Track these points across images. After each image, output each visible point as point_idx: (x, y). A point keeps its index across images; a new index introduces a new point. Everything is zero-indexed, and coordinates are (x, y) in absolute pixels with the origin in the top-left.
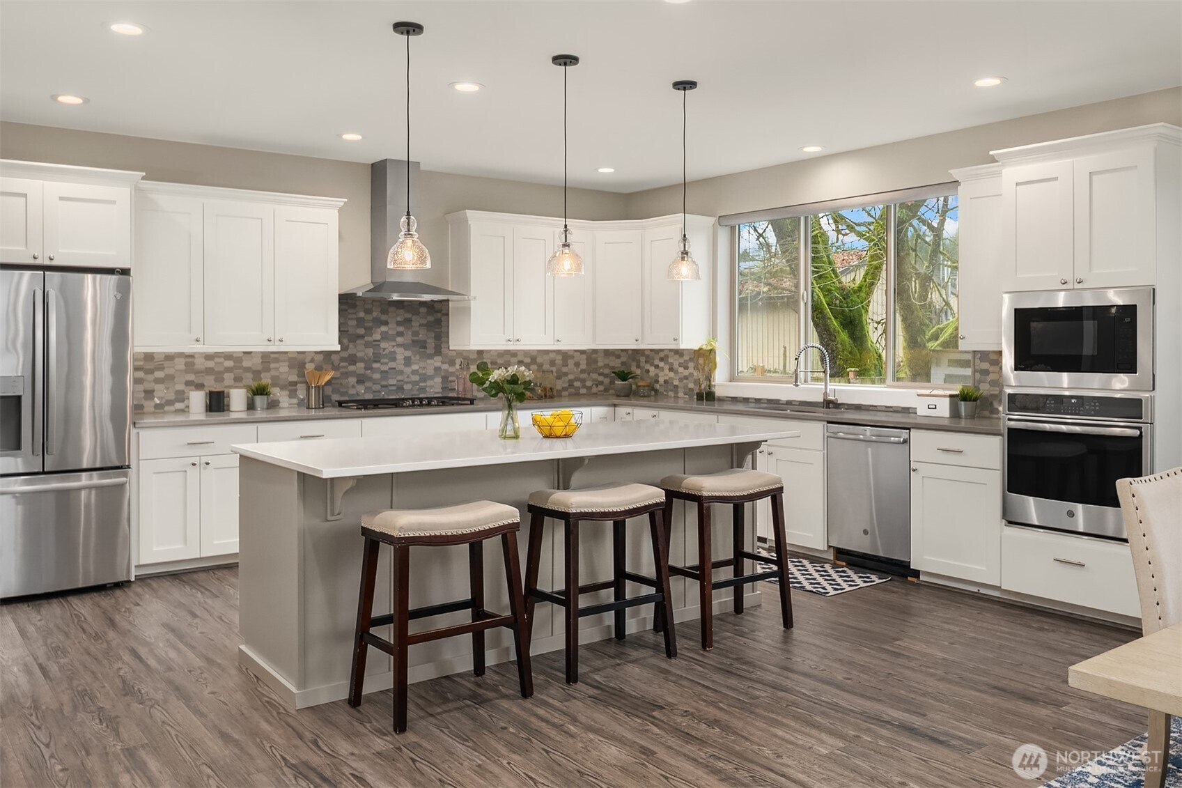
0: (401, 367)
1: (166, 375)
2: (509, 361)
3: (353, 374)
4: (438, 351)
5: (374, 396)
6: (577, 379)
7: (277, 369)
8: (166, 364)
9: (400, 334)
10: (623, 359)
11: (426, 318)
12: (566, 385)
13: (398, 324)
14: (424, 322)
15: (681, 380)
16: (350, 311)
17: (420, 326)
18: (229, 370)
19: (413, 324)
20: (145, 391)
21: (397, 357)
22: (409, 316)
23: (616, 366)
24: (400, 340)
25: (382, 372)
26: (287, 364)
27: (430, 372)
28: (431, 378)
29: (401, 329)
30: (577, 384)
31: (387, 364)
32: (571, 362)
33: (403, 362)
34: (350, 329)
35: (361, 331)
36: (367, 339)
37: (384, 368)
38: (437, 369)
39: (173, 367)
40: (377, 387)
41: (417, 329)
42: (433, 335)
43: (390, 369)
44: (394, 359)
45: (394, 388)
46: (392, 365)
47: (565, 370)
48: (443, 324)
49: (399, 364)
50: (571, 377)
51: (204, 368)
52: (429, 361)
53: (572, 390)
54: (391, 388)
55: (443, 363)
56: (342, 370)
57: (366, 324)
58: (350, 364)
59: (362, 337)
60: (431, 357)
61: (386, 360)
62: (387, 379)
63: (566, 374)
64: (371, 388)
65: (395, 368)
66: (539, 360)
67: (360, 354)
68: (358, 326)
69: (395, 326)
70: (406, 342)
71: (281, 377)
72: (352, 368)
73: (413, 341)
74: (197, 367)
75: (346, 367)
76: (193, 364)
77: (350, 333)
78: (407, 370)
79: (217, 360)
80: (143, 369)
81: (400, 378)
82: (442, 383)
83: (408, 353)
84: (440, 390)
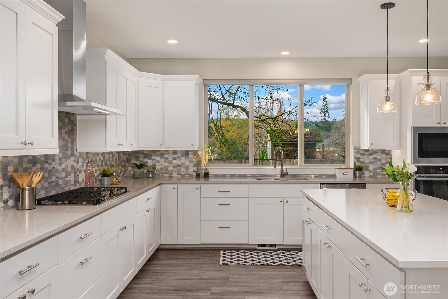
4: (72, 153)
15: (174, 167)
48: (74, 131)
55: (74, 162)
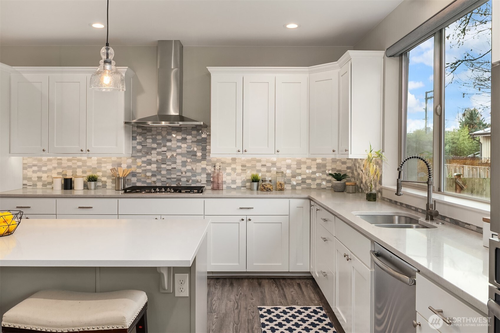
0: (180, 168)
1: (48, 169)
2: (255, 165)
3: (150, 170)
4: (204, 157)
5: (162, 184)
6: (309, 178)
7: (105, 167)
8: (48, 163)
9: (180, 147)
10: (349, 165)
11: (196, 137)
12: (300, 182)
13: (178, 141)
14: (195, 139)
16: (148, 134)
17: (192, 142)
18: (79, 167)
19: (187, 141)
20: (37, 177)
21: (177, 161)
22: (184, 136)
23: (342, 169)
24: (179, 151)
25: (168, 170)
26: (111, 164)
27: (199, 171)
28: (200, 174)
29: (179, 144)
30: (308, 181)
31: (170, 165)
32: (303, 167)
33: (181, 164)
34: (148, 144)
35: (155, 146)
36: (158, 150)
37: (169, 168)
38: (204, 169)
39: (51, 165)
40: (164, 179)
41: (190, 144)
42: (201, 148)
43: (172, 168)
44: (175, 163)
45: (175, 180)
46: (173, 166)
47: (298, 171)
48: (207, 141)
49: (178, 165)
50: (305, 176)
51: (67, 165)
52: (198, 164)
53: (304, 186)
54: (173, 180)
55: (207, 165)
56: (143, 168)
57: (157, 142)
58: (147, 165)
59: (155, 149)
60: (199, 161)
61: (170, 163)
62: (171, 174)
63: (300, 174)
64: (160, 179)
65: (175, 168)
66: (278, 165)
67: (154, 159)
68: (153, 143)
69: (175, 142)
70: (182, 152)
71: (107, 171)
72: (149, 167)
73: (188, 152)
74: (63, 165)
75: (145, 167)
76: (61, 163)
77: (147, 146)
78: (184, 169)
79: (74, 161)
80: (37, 165)
81: (179, 174)
82: (207, 177)
83: (184, 159)
84: (206, 182)
